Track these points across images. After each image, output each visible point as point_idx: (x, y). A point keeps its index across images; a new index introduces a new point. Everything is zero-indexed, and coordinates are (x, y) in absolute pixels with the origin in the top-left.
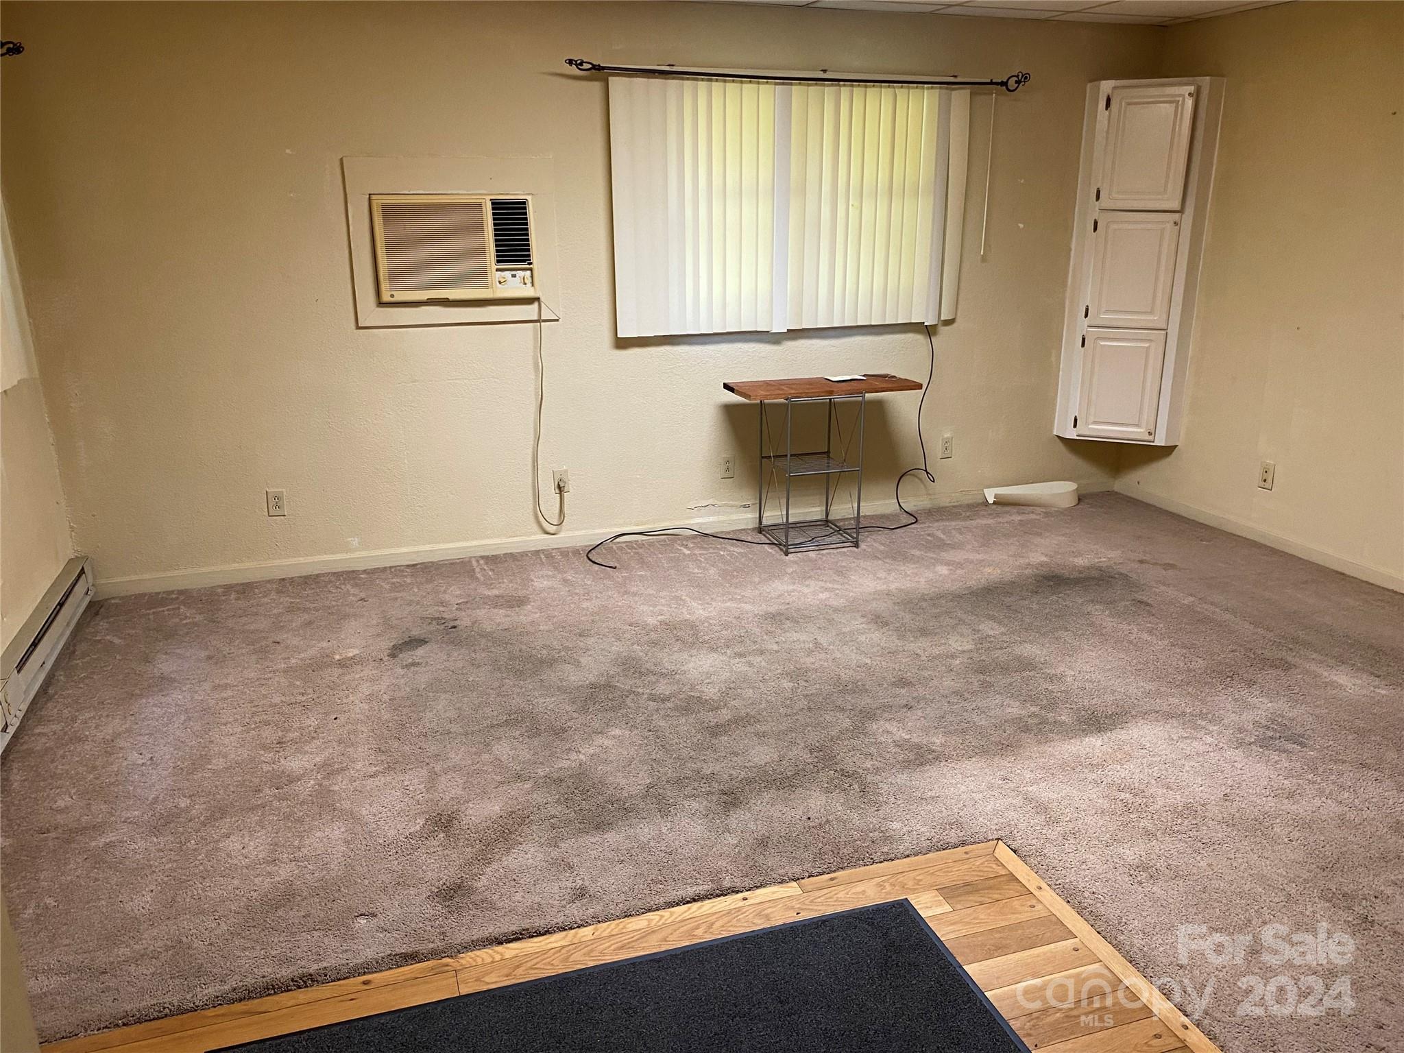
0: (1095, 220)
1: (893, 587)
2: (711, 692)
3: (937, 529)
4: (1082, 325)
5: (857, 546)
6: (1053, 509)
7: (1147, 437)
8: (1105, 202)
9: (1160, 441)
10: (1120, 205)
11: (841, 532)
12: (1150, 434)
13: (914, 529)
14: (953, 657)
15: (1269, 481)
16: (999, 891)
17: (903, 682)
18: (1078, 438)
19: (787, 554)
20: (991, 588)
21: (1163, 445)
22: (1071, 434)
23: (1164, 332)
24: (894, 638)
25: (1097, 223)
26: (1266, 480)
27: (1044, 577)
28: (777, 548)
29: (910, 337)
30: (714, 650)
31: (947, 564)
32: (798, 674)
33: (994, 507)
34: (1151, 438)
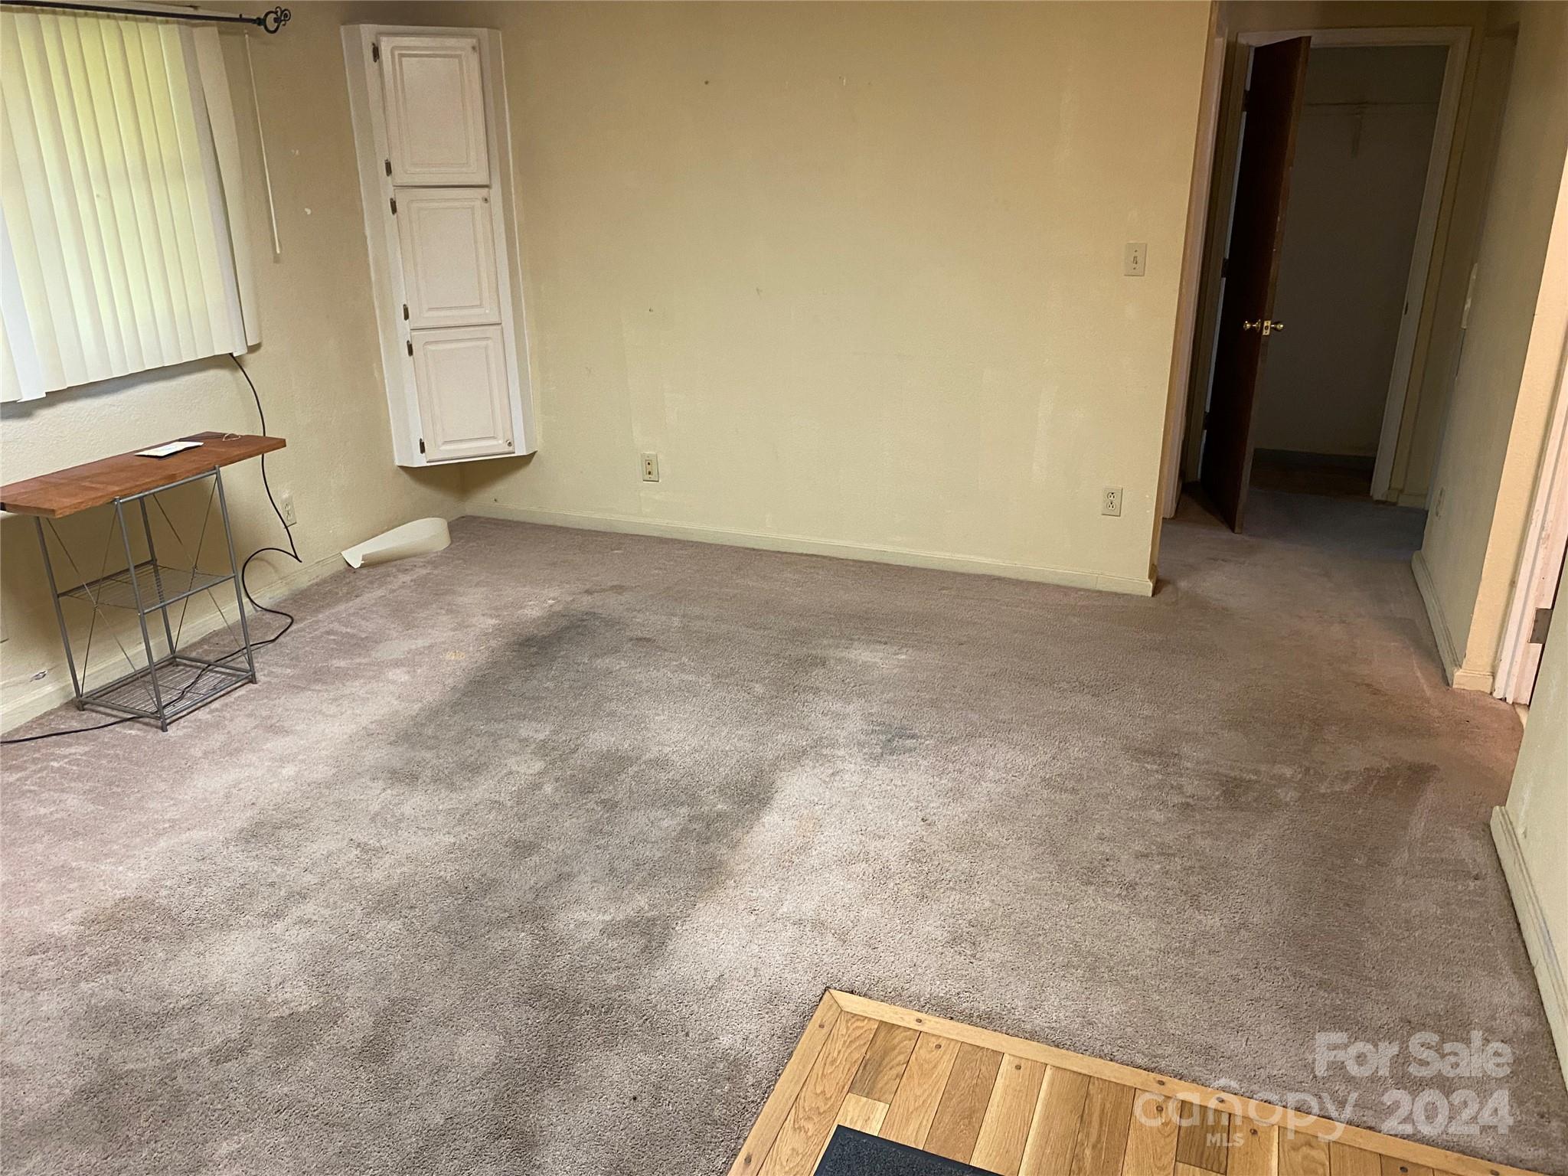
0: (391, 199)
1: (364, 721)
2: (300, 996)
3: (326, 620)
4: (404, 328)
5: (252, 680)
6: (432, 555)
7: (507, 449)
8: (400, 176)
9: (520, 451)
10: (418, 181)
11: (210, 668)
12: (510, 444)
13: (299, 630)
14: (536, 786)
15: (655, 472)
16: (897, 1051)
17: (523, 849)
18: (429, 464)
19: (164, 729)
20: (478, 678)
21: (525, 454)
22: (420, 461)
23: (499, 327)
24: (444, 793)
25: (395, 202)
26: (650, 471)
27: (520, 644)
28: (138, 725)
29: (212, 374)
30: (224, 925)
31: (397, 664)
32: (386, 903)
33: (364, 571)
34: (511, 449)
